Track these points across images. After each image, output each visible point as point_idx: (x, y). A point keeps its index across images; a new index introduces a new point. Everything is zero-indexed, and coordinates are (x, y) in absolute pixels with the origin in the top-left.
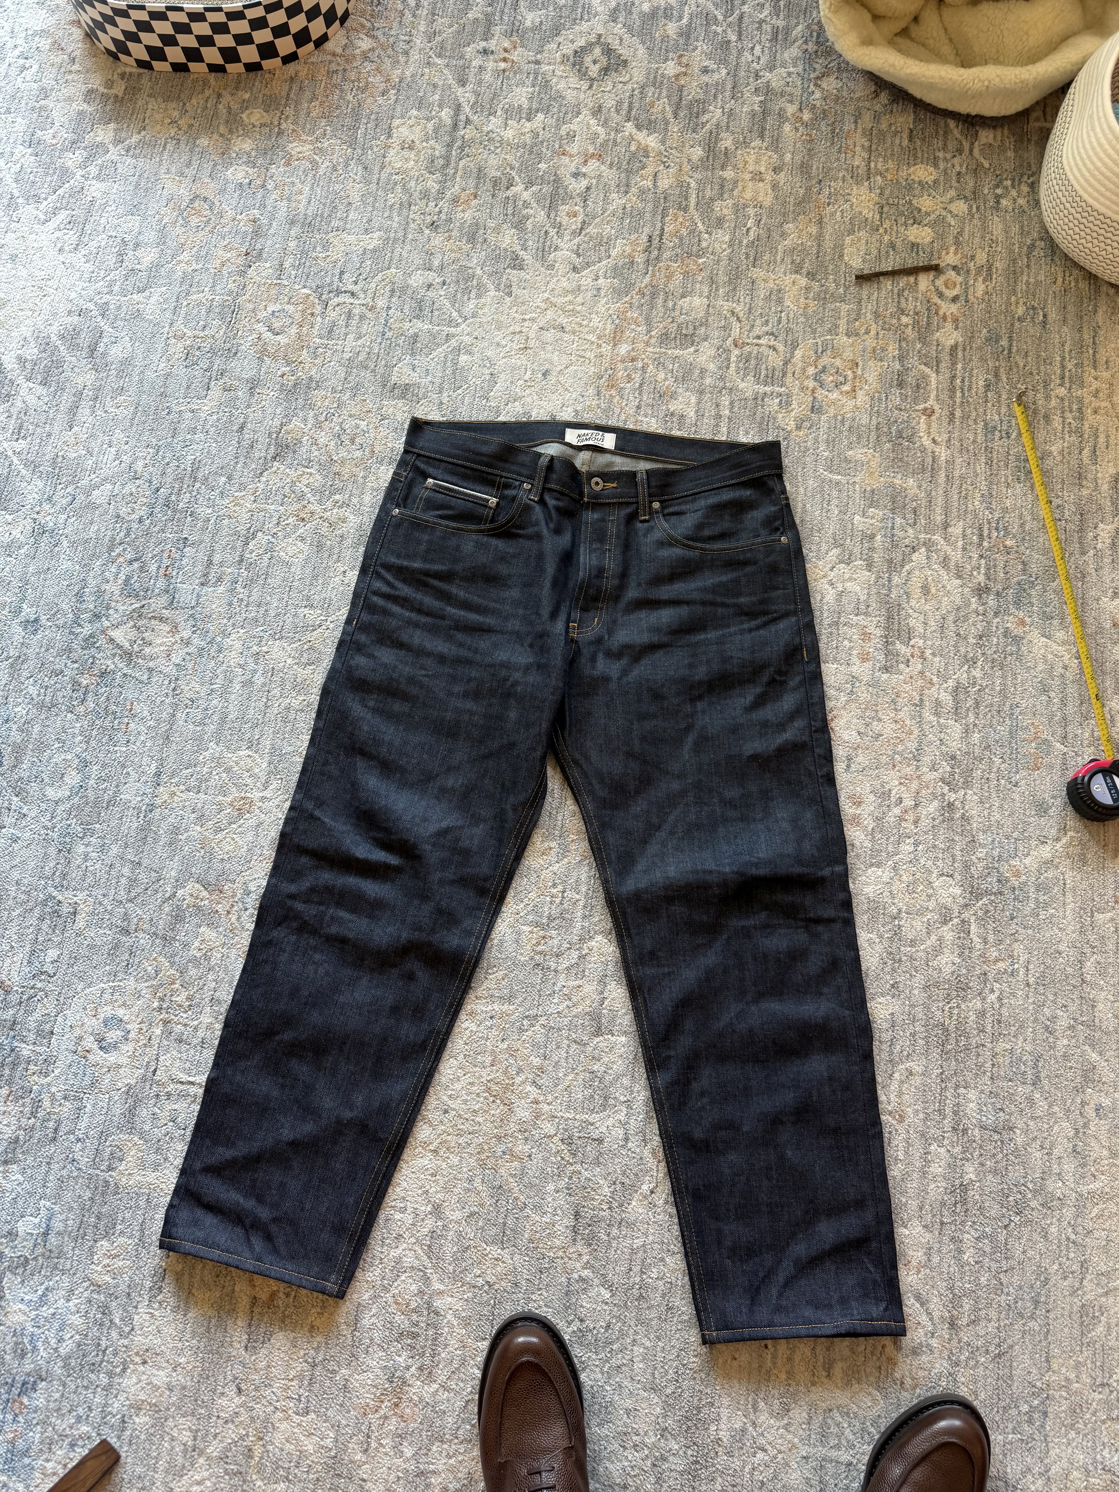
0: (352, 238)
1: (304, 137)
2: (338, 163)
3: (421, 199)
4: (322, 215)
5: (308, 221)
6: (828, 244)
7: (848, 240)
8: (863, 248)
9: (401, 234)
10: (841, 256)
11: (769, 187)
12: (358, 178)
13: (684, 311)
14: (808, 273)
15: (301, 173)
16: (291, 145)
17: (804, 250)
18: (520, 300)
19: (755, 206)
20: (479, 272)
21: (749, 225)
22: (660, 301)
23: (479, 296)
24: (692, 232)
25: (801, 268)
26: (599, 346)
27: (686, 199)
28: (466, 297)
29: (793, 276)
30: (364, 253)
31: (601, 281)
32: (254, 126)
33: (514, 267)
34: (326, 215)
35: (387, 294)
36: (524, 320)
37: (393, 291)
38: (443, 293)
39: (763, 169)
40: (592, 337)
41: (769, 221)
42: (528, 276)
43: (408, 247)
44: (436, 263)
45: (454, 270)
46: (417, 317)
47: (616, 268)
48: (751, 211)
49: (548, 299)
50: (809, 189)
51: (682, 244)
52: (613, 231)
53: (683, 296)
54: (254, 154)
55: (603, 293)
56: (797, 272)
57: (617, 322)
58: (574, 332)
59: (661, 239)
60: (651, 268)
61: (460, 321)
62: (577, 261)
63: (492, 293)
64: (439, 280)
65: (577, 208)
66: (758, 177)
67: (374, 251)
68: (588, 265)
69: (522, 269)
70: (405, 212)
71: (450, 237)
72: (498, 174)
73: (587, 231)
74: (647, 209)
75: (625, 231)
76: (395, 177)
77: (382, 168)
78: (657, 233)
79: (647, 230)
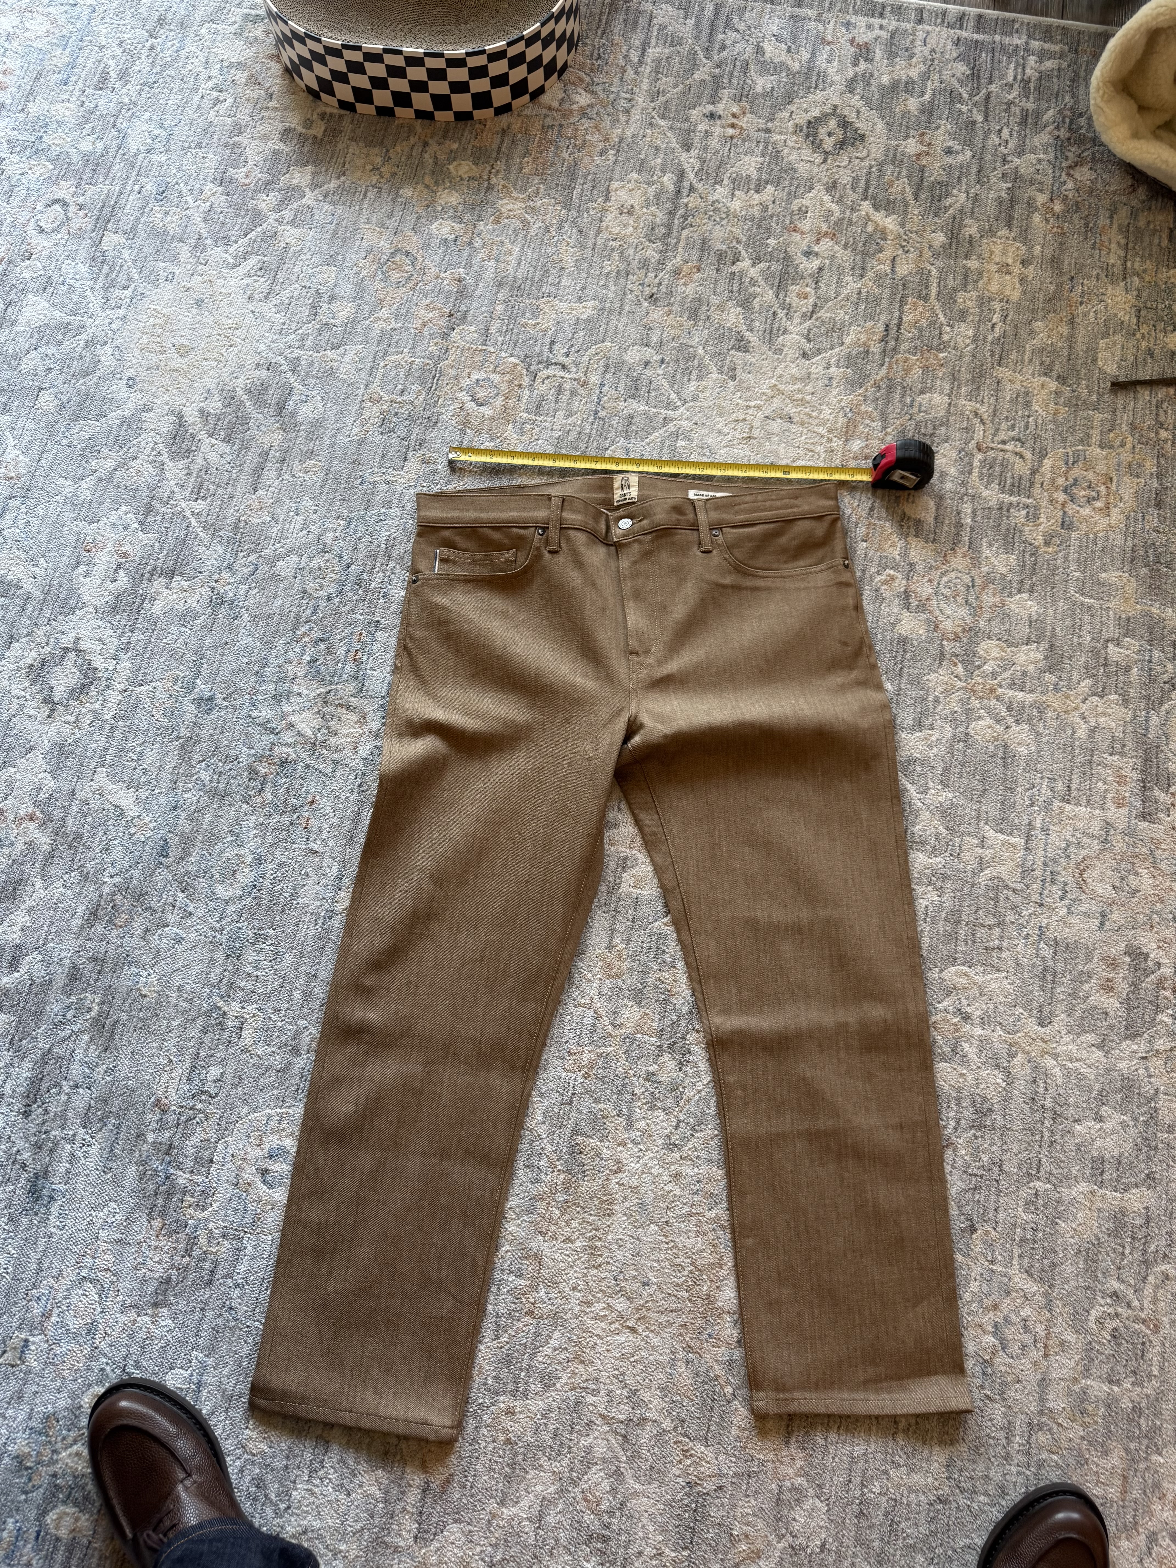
0: (564, 306)
1: (515, 194)
2: (551, 225)
3: (639, 269)
4: (532, 278)
5: (517, 285)
6: (1080, 346)
7: (1102, 343)
8: (1118, 352)
9: (617, 304)
10: (1094, 360)
11: (1016, 280)
12: (572, 242)
13: (923, 408)
14: (1059, 377)
15: (511, 232)
16: (501, 202)
17: (1054, 352)
18: (745, 385)
19: (1001, 301)
20: (700, 351)
21: (994, 321)
22: (897, 396)
23: (700, 378)
24: (932, 323)
25: (1051, 370)
26: (830, 440)
27: (927, 287)
28: (686, 379)
29: (1043, 379)
30: (577, 324)
31: (833, 370)
32: (462, 179)
33: (739, 349)
34: (536, 279)
35: (602, 369)
36: (748, 407)
37: (607, 366)
38: (661, 372)
39: (1010, 261)
40: (822, 430)
41: (1016, 317)
42: (754, 360)
43: (624, 320)
44: (654, 339)
45: (674, 348)
46: (633, 397)
47: (849, 357)
48: (997, 306)
49: (775, 385)
50: (1060, 286)
51: (921, 336)
52: (847, 317)
53: (922, 392)
54: (460, 208)
55: (835, 384)
56: (1046, 375)
57: (850, 415)
58: (802, 424)
59: (899, 329)
60: (887, 360)
61: (679, 403)
62: (807, 346)
63: (715, 375)
64: (658, 358)
65: (808, 289)
66: (1005, 269)
67: (588, 321)
68: (819, 351)
69: (748, 351)
70: (622, 281)
71: (670, 312)
72: (724, 247)
73: (819, 315)
74: (885, 296)
75: (860, 317)
76: (612, 243)
77: (599, 232)
78: (895, 321)
79: (884, 318)
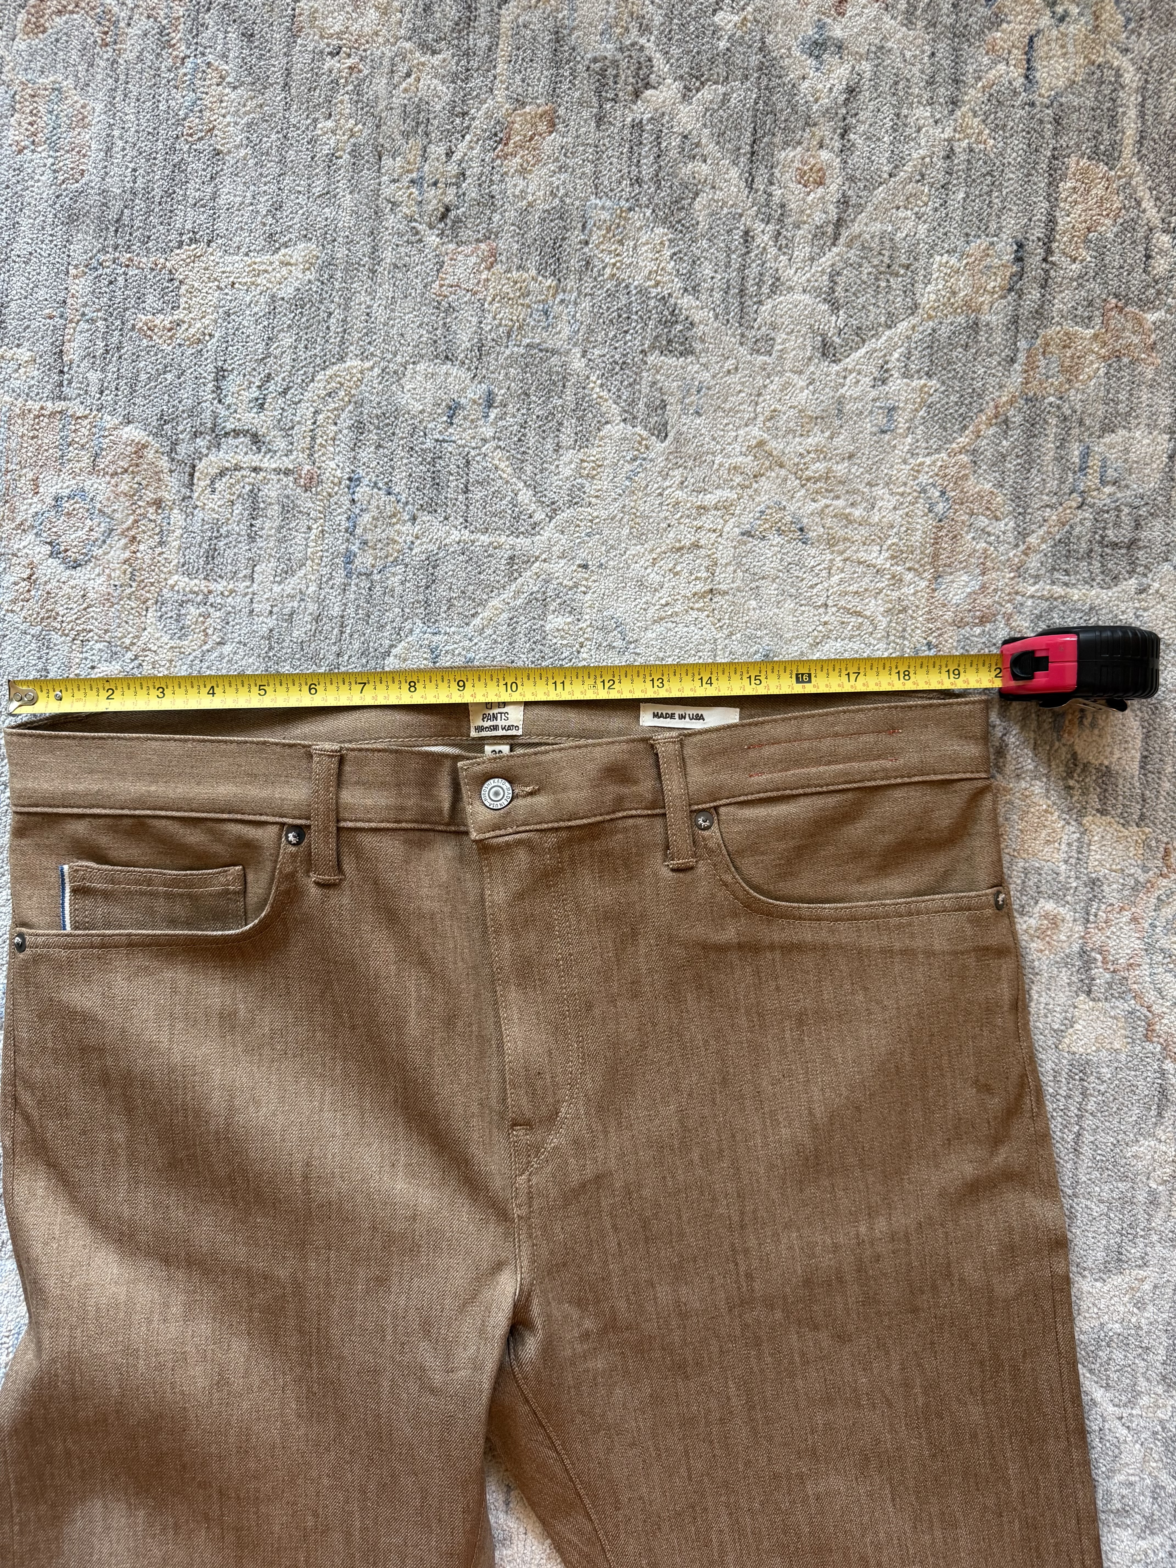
0: (235, 263)
3: (406, 135)
4: (147, 191)
5: (113, 215)
9: (362, 248)
15: (74, 56)
18: (690, 449)
20: (578, 364)
22: (1048, 445)
23: (582, 441)
24: (1129, 227)
26: (897, 581)
27: (1113, 123)
28: (549, 445)
30: (272, 312)
31: (896, 383)
33: (667, 349)
34: (158, 192)
35: (346, 437)
36: (703, 509)
37: (359, 427)
38: (489, 432)
40: (878, 557)
42: (706, 375)
43: (385, 290)
44: (464, 338)
45: (513, 360)
46: (430, 507)
47: (932, 344)
49: (761, 444)
51: (1102, 268)
52: (922, 229)
53: (1108, 428)
55: (902, 423)
57: (940, 508)
58: (831, 542)
59: (1049, 251)
60: (1022, 344)
61: (539, 516)
62: (832, 323)
63: (616, 429)
64: (476, 391)
65: (824, 155)
67: (299, 303)
68: (861, 335)
69: (688, 352)
71: (494, 254)
72: (609, 49)
73: (856, 228)
74: (1011, 157)
75: (953, 228)
76: (330, 63)
77: (294, 33)
78: (1038, 232)
79: (1011, 224)
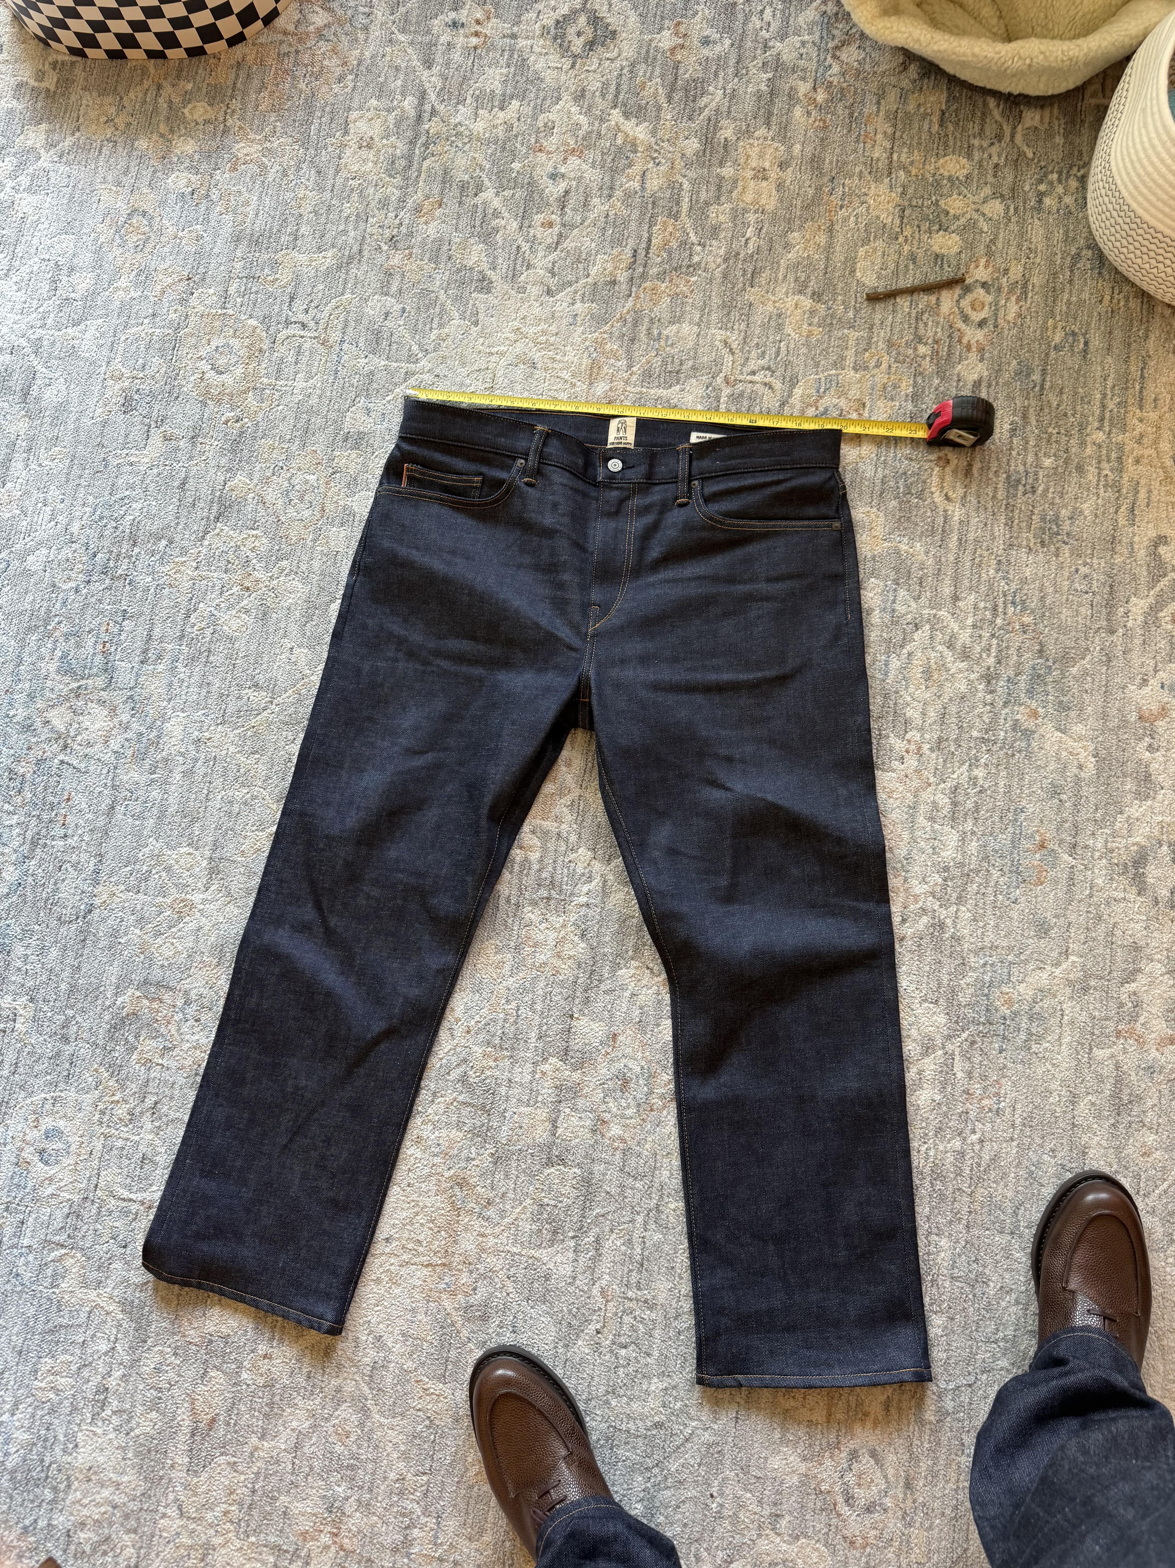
0: (303, 257)
1: (252, 136)
2: (289, 167)
3: (379, 209)
4: (270, 230)
5: (255, 238)
6: (838, 257)
7: (861, 252)
8: (879, 261)
10: (853, 271)
11: (773, 187)
12: (310, 184)
13: (670, 342)
14: (814, 294)
15: (248, 179)
16: (237, 146)
17: (810, 265)
18: (488, 330)
19: (756, 212)
20: (442, 296)
21: (747, 236)
22: (643, 330)
23: (441, 326)
24: (683, 244)
25: (807, 287)
27: (678, 203)
28: (427, 328)
29: (796, 297)
30: (316, 276)
31: (578, 305)
32: (197, 124)
33: (480, 291)
34: (274, 230)
36: (491, 354)
38: (402, 323)
39: (767, 165)
40: (566, 375)
41: (771, 229)
42: (496, 301)
43: (364, 267)
44: (395, 286)
45: (414, 295)
46: (374, 352)
47: (595, 289)
48: (751, 218)
49: (518, 328)
50: (819, 189)
51: (671, 259)
52: (594, 245)
53: (671, 323)
54: (196, 157)
55: (580, 321)
56: (800, 292)
57: (594, 355)
58: (546, 369)
59: (648, 253)
60: (634, 289)
61: (420, 356)
62: (552, 281)
63: (456, 322)
64: (398, 307)
65: (553, 216)
66: (761, 174)
67: (328, 272)
68: (564, 286)
69: (489, 292)
70: (362, 225)
71: (411, 255)
72: (466, 177)
73: (565, 246)
74: (633, 217)
75: (606, 244)
76: (351, 182)
77: (337, 172)
78: (644, 245)
79: (631, 243)
